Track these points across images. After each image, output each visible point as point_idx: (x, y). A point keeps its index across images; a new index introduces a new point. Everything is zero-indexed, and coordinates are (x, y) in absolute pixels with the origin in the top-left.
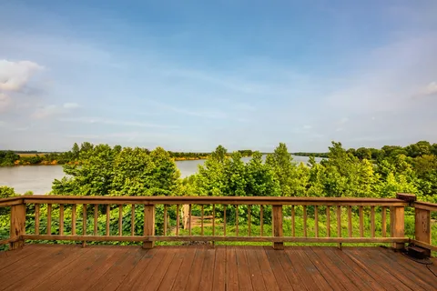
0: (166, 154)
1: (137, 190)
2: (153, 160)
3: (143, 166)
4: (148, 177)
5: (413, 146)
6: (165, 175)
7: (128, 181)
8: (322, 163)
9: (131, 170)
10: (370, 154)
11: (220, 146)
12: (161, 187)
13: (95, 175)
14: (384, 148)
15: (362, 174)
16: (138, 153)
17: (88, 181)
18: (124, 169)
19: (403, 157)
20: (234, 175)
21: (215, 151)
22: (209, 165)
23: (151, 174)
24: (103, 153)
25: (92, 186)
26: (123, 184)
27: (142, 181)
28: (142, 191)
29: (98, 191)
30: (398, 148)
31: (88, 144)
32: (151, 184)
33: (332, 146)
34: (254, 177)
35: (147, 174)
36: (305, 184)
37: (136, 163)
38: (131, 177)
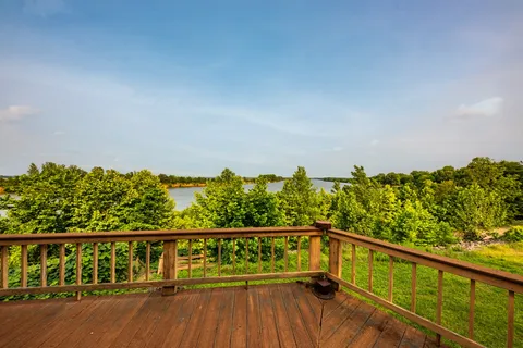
0: (155, 179)
1: (108, 226)
2: (136, 187)
3: (119, 195)
4: (127, 209)
5: (439, 171)
6: (152, 206)
7: (96, 214)
8: (344, 189)
9: (102, 199)
10: (398, 179)
11: (227, 170)
12: (146, 222)
13: (42, 207)
14: (414, 173)
15: (385, 201)
16: (112, 177)
17: (32, 216)
18: (92, 199)
19: (430, 182)
20: (231, 204)
21: (220, 175)
22: (209, 192)
23: (132, 205)
24: (57, 177)
25: (40, 223)
26: (89, 217)
27: (119, 214)
28: (117, 227)
29: (50, 229)
30: (425, 173)
31: (52, 165)
32: (130, 218)
33: (354, 171)
34: (256, 206)
35: (126, 205)
36: (326, 213)
37: (108, 191)
38: (102, 210)
